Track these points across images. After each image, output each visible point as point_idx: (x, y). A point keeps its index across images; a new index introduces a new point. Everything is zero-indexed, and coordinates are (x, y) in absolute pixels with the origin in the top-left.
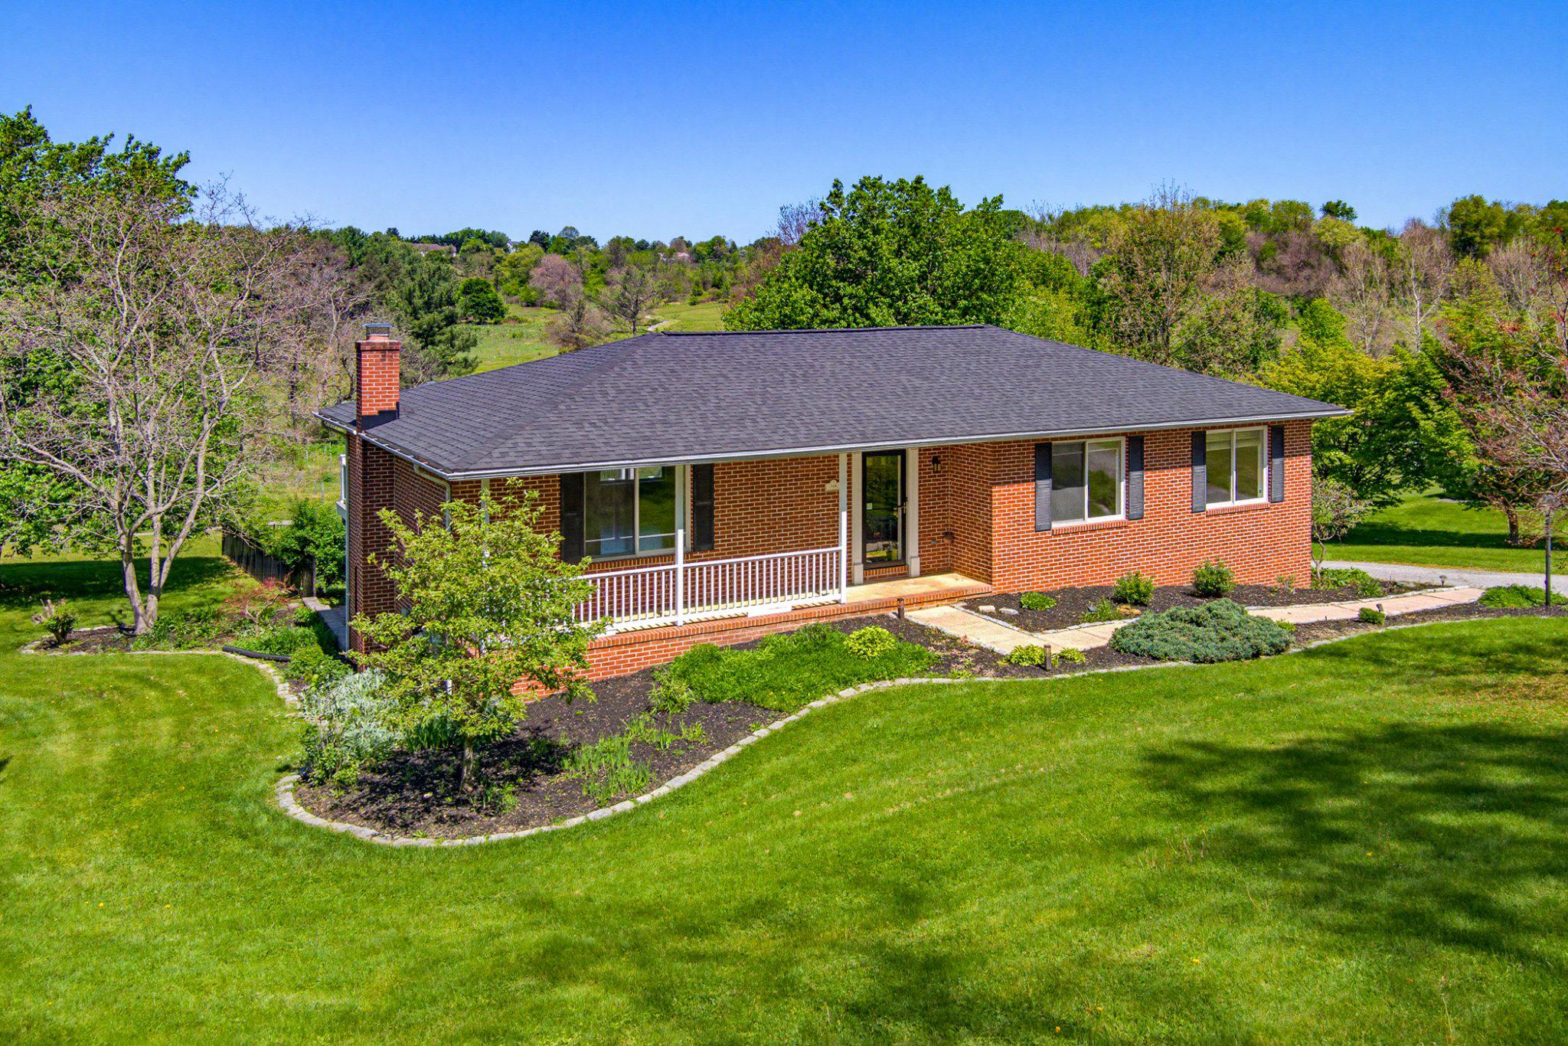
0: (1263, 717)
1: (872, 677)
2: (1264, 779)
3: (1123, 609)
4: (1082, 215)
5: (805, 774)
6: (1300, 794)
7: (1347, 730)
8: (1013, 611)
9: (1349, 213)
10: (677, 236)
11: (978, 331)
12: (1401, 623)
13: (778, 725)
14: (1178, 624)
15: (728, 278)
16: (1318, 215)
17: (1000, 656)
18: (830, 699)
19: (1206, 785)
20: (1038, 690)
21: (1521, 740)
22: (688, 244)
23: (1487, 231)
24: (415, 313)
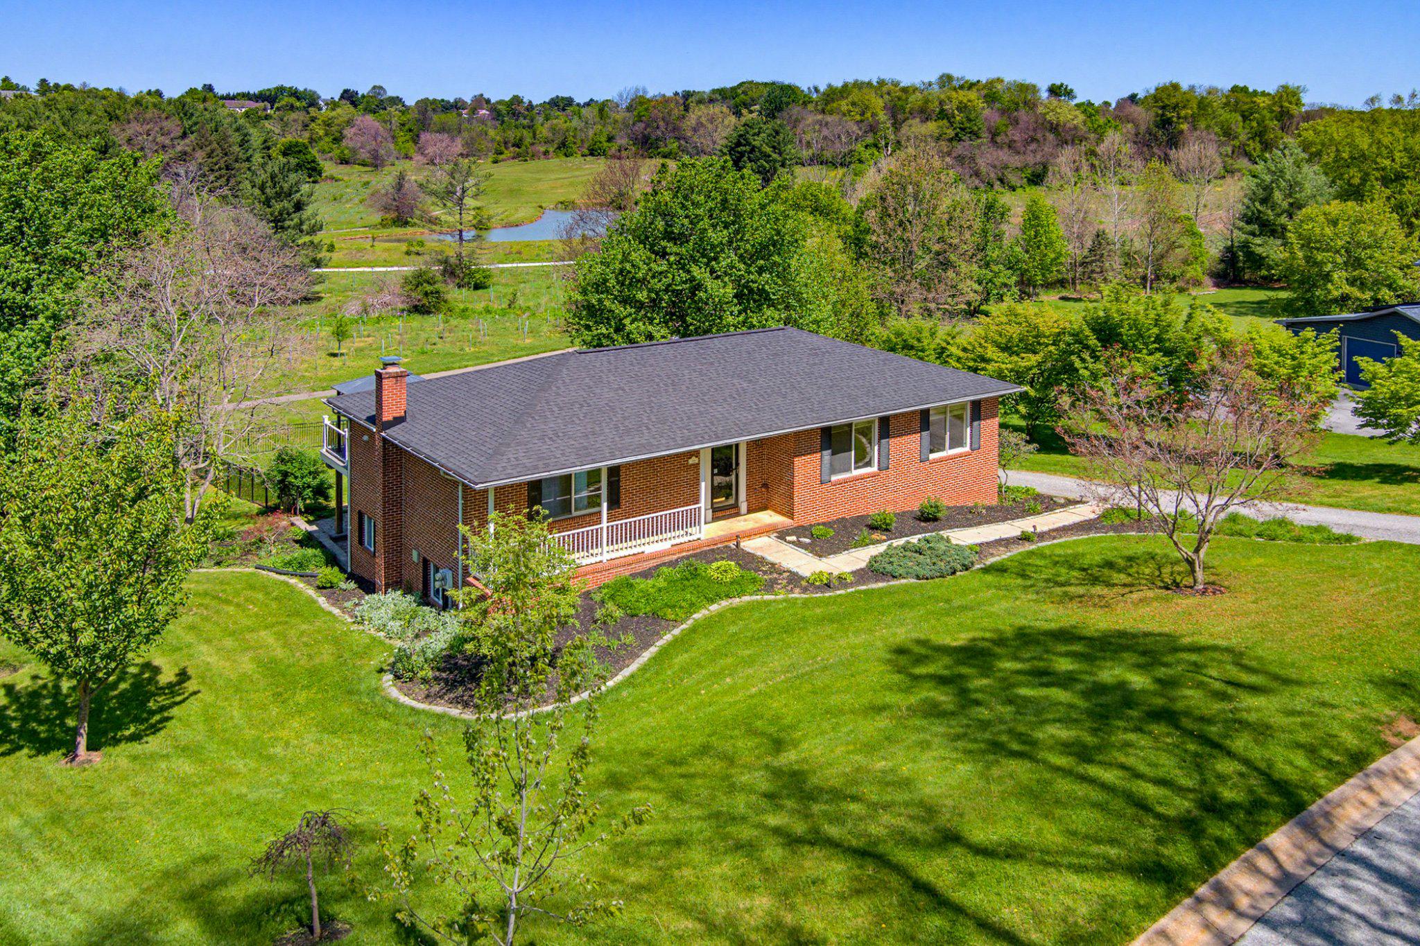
0: (952, 621)
1: (728, 596)
2: (946, 667)
3: (876, 536)
4: (845, 90)
5: (699, 665)
6: (961, 677)
7: (996, 631)
8: (807, 541)
9: (1069, 94)
10: (477, 93)
11: (780, 333)
12: (1047, 540)
13: (676, 632)
14: (908, 554)
15: (528, 139)
16: (1044, 95)
17: (802, 578)
18: (704, 612)
19: (920, 670)
20: (827, 602)
21: (1081, 638)
22: (488, 101)
23: (1183, 113)
24: (267, 203)
